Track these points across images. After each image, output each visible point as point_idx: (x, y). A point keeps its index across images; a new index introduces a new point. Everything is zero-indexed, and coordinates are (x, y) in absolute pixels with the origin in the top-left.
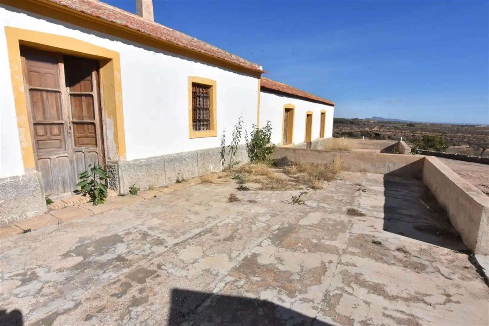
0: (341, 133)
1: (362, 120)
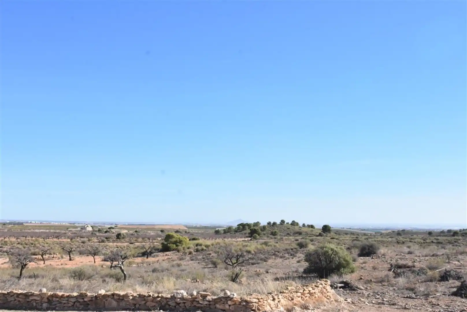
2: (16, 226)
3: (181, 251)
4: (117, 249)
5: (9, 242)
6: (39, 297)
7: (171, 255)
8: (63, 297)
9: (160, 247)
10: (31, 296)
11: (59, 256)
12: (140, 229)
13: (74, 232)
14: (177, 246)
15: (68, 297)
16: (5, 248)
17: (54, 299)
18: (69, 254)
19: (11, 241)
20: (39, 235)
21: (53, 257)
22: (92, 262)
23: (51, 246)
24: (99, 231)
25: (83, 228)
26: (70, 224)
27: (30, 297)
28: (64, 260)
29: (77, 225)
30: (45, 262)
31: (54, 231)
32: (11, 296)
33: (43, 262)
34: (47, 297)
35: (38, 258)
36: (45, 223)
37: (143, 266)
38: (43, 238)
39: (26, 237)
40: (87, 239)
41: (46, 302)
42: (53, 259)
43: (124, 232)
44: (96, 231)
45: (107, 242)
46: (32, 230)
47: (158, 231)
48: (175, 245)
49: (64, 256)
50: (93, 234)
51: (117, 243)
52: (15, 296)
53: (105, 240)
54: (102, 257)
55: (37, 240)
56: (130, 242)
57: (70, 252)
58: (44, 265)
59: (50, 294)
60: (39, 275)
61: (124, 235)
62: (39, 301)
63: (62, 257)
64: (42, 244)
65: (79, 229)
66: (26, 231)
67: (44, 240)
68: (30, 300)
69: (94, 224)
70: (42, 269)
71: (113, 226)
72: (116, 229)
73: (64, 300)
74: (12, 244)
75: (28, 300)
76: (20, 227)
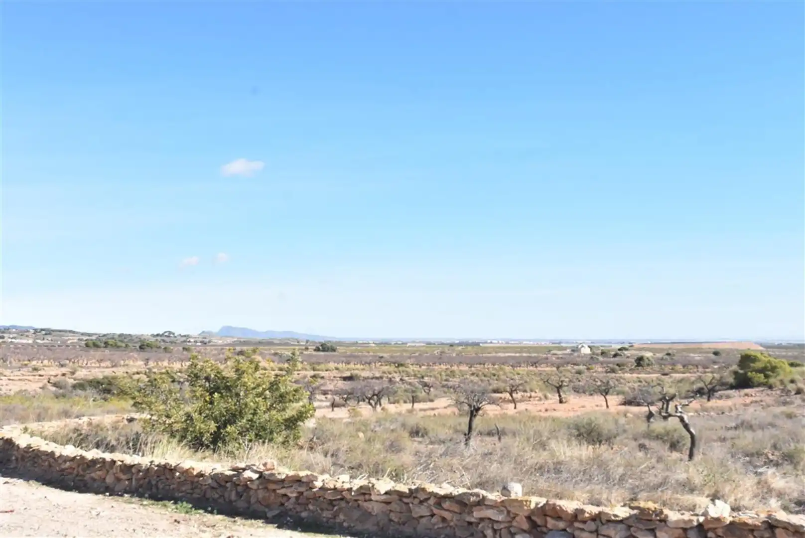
0: (71, 381)
1: (188, 336)
2: (470, 348)
3: (776, 387)
4: (639, 384)
5: (457, 372)
6: (501, 512)
7: (755, 394)
8: (580, 517)
9: (731, 380)
10: (478, 507)
11: (540, 394)
12: (675, 351)
13: (561, 356)
14: (766, 376)
15: (596, 518)
16: (452, 381)
17: (551, 523)
18: (559, 392)
19: (461, 371)
20: (504, 362)
21: (530, 397)
22: (601, 406)
23: (525, 378)
24: (603, 353)
25: (575, 350)
26: (553, 343)
27: (474, 509)
28: (550, 401)
29: (564, 345)
30: (517, 406)
31: (528, 355)
32: (421, 502)
33: (513, 405)
34: (526, 514)
35: (505, 398)
36: (513, 342)
37: (708, 415)
38: (512, 366)
39: (484, 365)
40: (585, 367)
41: (525, 531)
42: (530, 401)
43: (648, 354)
44: (597, 355)
45: (620, 372)
46: (494, 354)
47: (708, 353)
48: (762, 375)
49: (549, 395)
50: (592, 358)
51: (639, 374)
52: (432, 501)
53: (617, 367)
54: (621, 398)
55: (501, 369)
56: (662, 373)
57: (559, 389)
58: (516, 411)
59: (537, 504)
60: (506, 430)
61: (649, 360)
62: (502, 526)
63: (546, 397)
64: (511, 375)
65: (568, 351)
66: (484, 355)
67: (514, 369)
68: (473, 520)
69: (592, 343)
70: (513, 418)
71: (626, 346)
72: (631, 350)
73: (582, 530)
74: (463, 376)
75: (469, 519)
76: (476, 348)
